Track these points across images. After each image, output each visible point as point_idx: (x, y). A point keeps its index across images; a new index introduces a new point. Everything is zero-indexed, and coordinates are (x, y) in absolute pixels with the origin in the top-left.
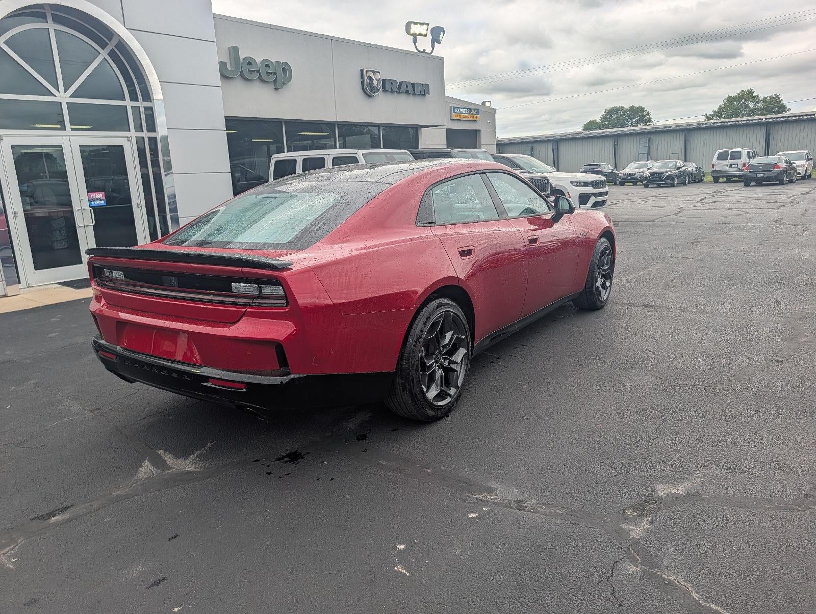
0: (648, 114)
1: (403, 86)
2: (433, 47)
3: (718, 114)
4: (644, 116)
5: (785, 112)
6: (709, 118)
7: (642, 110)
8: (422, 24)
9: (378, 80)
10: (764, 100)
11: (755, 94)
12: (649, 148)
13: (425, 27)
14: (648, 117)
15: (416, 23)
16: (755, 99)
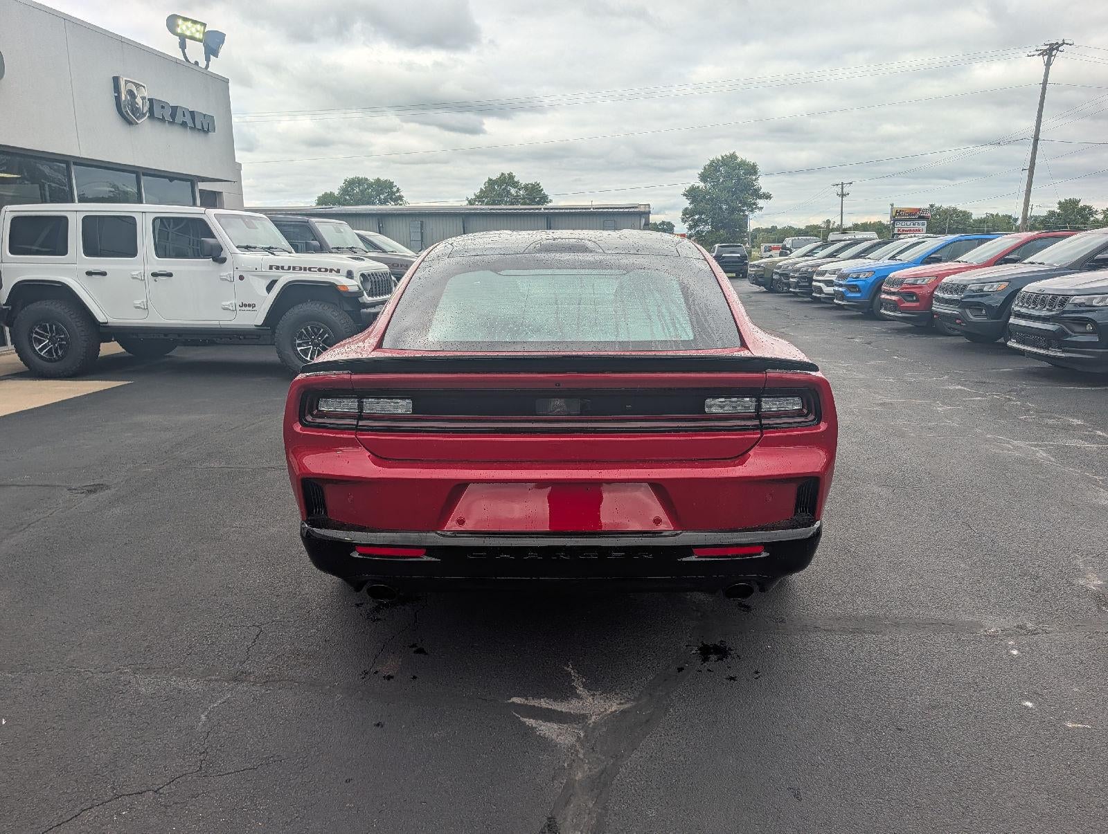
0: (398, 190)
1: (179, 113)
2: (208, 60)
3: (480, 198)
4: (394, 193)
5: (547, 202)
6: (471, 203)
7: (391, 185)
8: (195, 22)
9: (143, 98)
10: (526, 187)
11: (516, 180)
12: (422, 233)
13: (199, 27)
14: (398, 194)
15: (185, 19)
16: (515, 184)
